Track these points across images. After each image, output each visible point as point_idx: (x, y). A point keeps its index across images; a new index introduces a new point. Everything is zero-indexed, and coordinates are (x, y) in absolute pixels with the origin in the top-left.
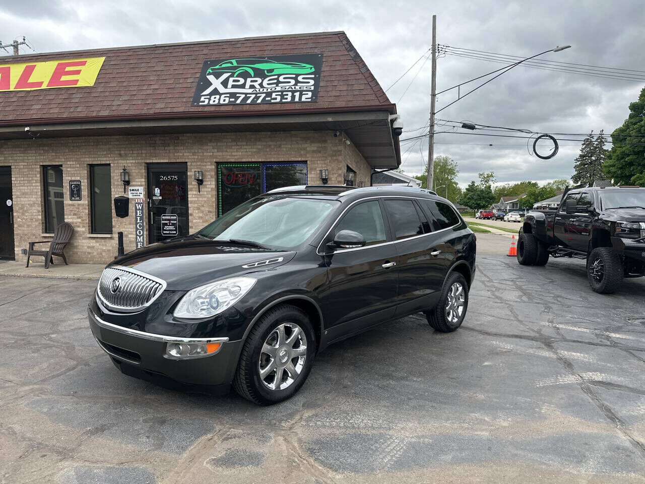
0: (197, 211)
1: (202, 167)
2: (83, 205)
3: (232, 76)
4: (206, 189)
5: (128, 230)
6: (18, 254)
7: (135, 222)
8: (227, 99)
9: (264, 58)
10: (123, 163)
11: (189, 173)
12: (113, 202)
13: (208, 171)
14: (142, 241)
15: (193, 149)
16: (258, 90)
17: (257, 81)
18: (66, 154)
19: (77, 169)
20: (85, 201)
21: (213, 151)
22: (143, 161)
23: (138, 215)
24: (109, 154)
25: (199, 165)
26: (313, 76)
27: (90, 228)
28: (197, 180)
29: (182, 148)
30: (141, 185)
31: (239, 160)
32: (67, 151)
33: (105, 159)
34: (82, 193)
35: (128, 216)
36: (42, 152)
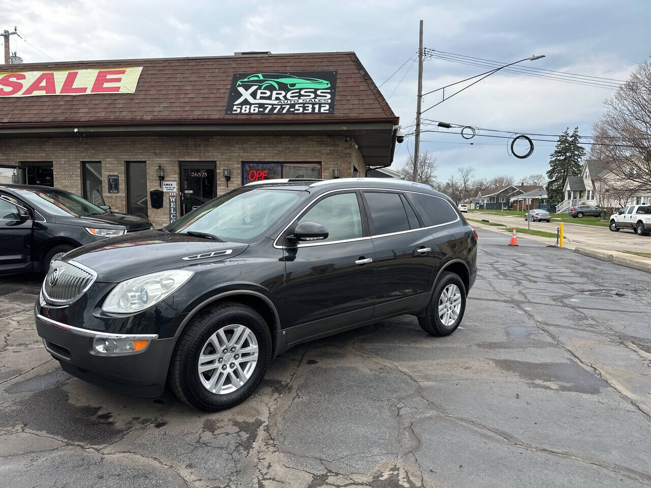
1: (230, 166)
2: (120, 197)
3: (259, 88)
4: (232, 185)
5: (162, 219)
7: (169, 213)
8: (257, 109)
9: (287, 73)
10: (158, 160)
11: (217, 171)
12: (149, 195)
13: (235, 169)
15: (221, 150)
16: (282, 102)
17: (281, 94)
18: (104, 151)
19: (115, 165)
20: (122, 194)
21: (239, 151)
22: (176, 159)
23: (172, 206)
24: (144, 153)
25: (228, 164)
26: (329, 91)
28: (226, 177)
29: (212, 149)
30: (174, 181)
31: (263, 160)
32: (106, 149)
33: (141, 157)
34: (120, 186)
35: (162, 207)
36: (83, 149)
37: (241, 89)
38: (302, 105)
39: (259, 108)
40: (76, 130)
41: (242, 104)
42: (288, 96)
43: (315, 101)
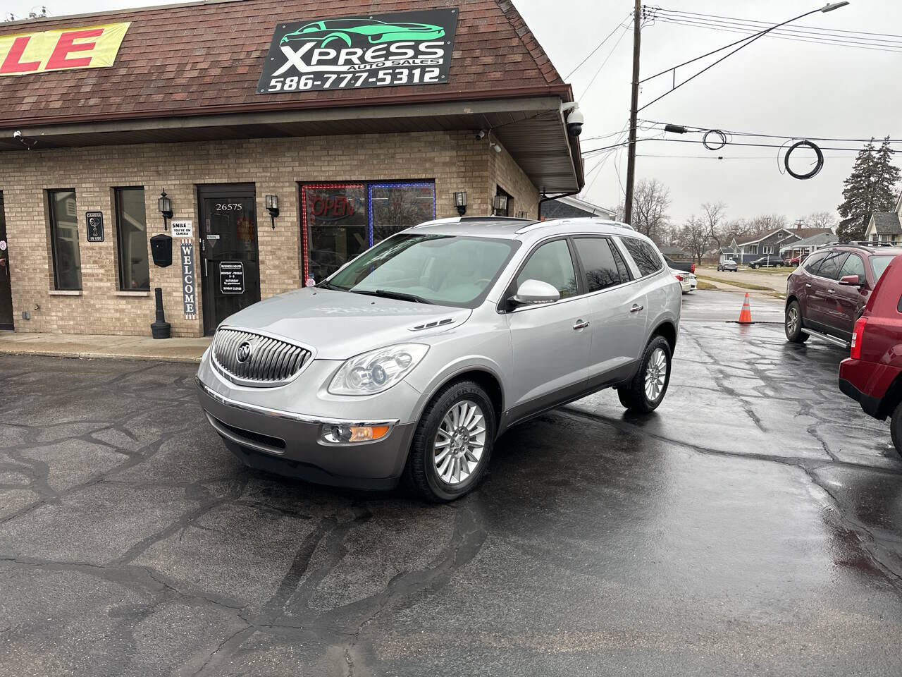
0: (271, 257)
1: (277, 190)
2: (107, 248)
3: (318, 46)
4: (283, 224)
5: (171, 284)
6: (18, 321)
7: (181, 274)
8: (310, 83)
9: (368, 17)
10: (162, 184)
11: (257, 200)
12: (149, 243)
13: (286, 196)
14: (192, 301)
15: (263, 162)
16: (356, 67)
17: (355, 53)
18: (79, 171)
19: (96, 194)
20: (109, 242)
21: (292, 164)
22: (191, 182)
23: (186, 263)
24: (141, 171)
25: (273, 187)
26: (442, 43)
27: (118, 282)
28: (269, 209)
29: (248, 161)
30: (188, 219)
31: (332, 179)
32: (81, 167)
33: (136, 179)
34: (105, 230)
35: (171, 264)
36: (46, 169)
37: (287, 50)
38: (391, 71)
39: (314, 80)
40: (16, 134)
41: (285, 75)
42: (368, 57)
43: (414, 62)
